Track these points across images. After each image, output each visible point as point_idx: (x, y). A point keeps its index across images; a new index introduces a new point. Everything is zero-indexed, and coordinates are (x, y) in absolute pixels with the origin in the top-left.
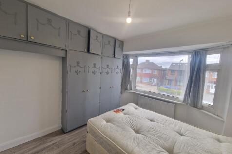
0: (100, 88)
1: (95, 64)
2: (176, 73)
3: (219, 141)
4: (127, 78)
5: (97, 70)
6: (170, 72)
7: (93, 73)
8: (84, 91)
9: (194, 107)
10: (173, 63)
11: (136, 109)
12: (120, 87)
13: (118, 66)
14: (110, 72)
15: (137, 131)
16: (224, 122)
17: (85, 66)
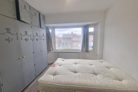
0: (34, 53)
1: (26, 32)
2: (66, 39)
3: (101, 62)
4: (50, 43)
5: (29, 38)
6: (63, 39)
7: (26, 40)
8: (19, 58)
9: (86, 52)
10: (63, 34)
11: (63, 61)
12: (46, 50)
13: (43, 34)
14: (39, 39)
15: (75, 72)
16: (98, 55)
17: (17, 33)
